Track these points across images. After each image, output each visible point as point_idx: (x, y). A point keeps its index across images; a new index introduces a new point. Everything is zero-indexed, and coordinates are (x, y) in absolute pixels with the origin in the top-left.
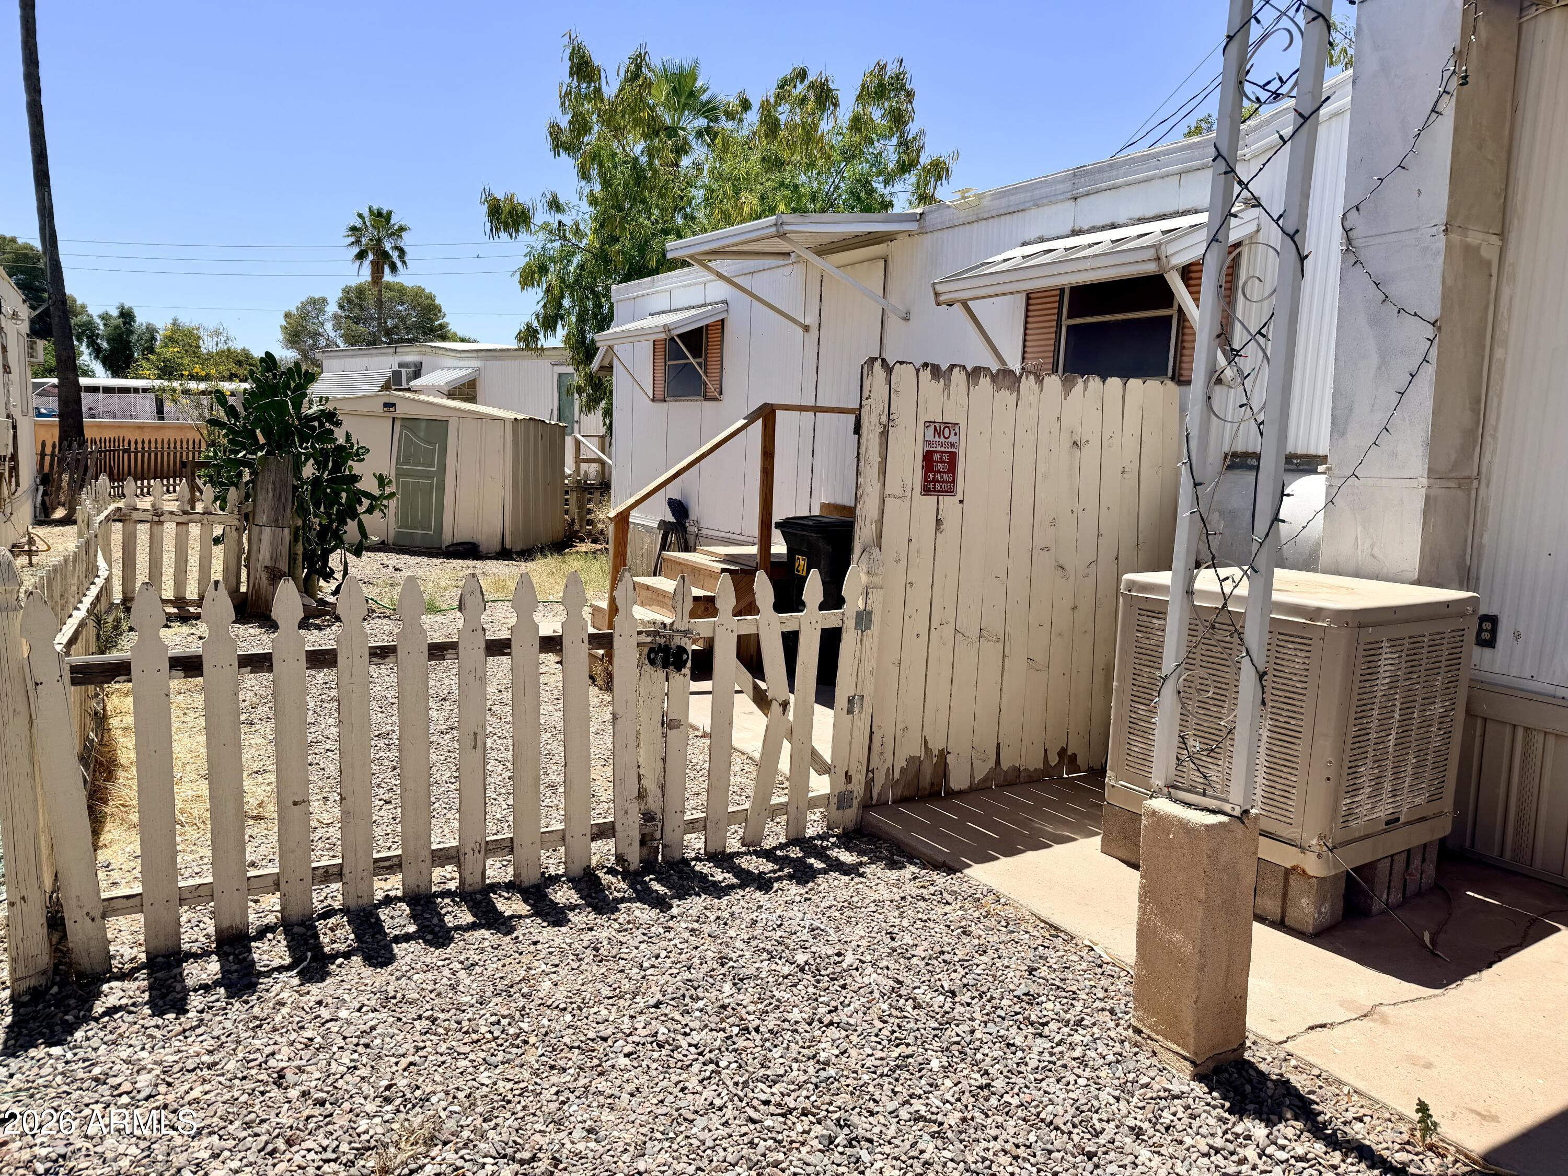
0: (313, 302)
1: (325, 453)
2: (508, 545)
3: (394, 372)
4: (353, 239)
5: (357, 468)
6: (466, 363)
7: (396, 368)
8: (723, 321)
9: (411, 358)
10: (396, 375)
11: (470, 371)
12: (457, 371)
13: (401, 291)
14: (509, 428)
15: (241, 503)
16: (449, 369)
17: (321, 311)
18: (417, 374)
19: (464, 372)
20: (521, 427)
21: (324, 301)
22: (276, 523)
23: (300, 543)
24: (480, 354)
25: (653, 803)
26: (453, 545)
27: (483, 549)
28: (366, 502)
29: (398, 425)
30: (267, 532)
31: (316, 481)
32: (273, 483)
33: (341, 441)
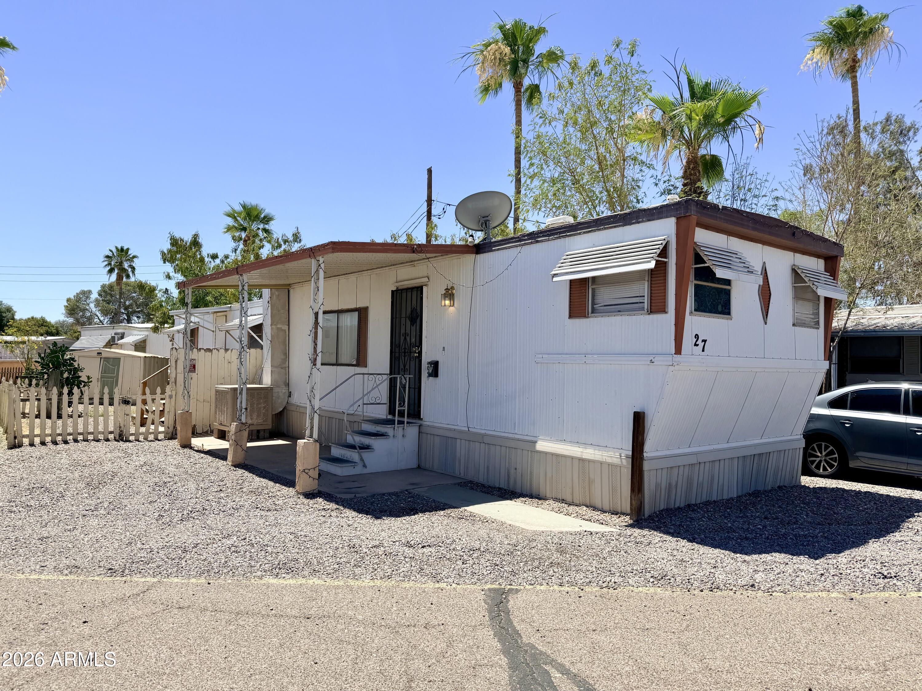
0: (83, 293)
1: (71, 370)
3: (112, 337)
4: (106, 263)
5: (80, 374)
6: (142, 333)
7: (113, 335)
8: (198, 327)
9: (120, 331)
10: (113, 338)
12: (138, 336)
14: (142, 360)
16: (135, 335)
17: (88, 297)
18: (122, 337)
19: (141, 337)
20: (147, 360)
21: (90, 292)
24: (148, 329)
25: (122, 429)
28: (83, 384)
29: (102, 360)
31: (68, 378)
32: (54, 378)
33: (76, 366)
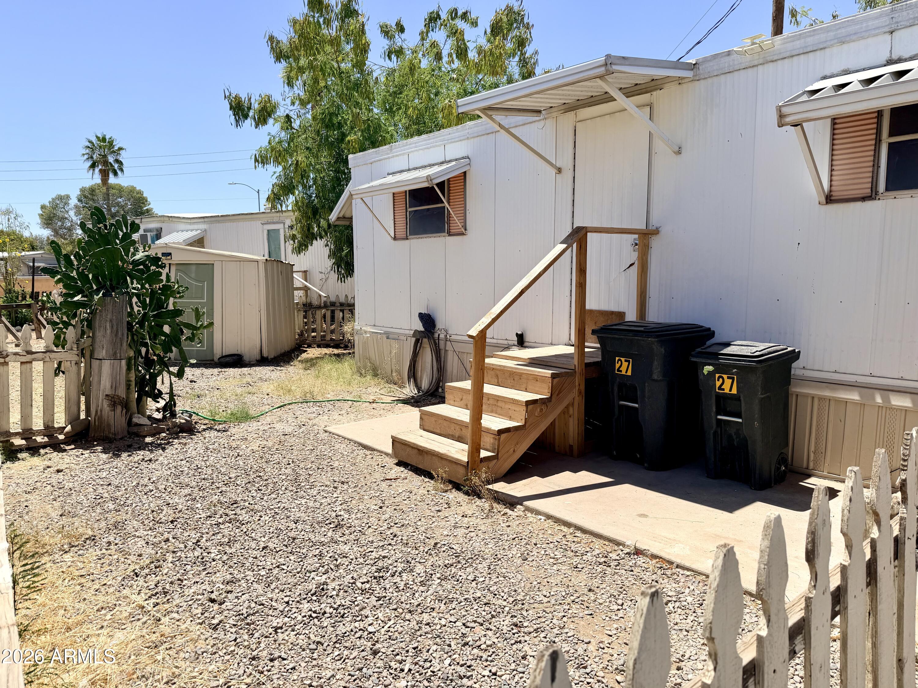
0: (60, 198)
2: (265, 354)
4: (87, 156)
5: (178, 304)
6: (196, 226)
8: (465, 173)
9: (153, 225)
11: (199, 232)
12: (189, 232)
13: (120, 189)
14: (262, 266)
15: (78, 340)
16: (182, 231)
17: (66, 204)
19: (194, 233)
20: (269, 266)
21: (68, 197)
22: (114, 357)
23: (133, 371)
24: (206, 220)
26: (223, 357)
27: (246, 358)
28: (187, 332)
29: (173, 269)
30: (107, 365)
32: (111, 321)
